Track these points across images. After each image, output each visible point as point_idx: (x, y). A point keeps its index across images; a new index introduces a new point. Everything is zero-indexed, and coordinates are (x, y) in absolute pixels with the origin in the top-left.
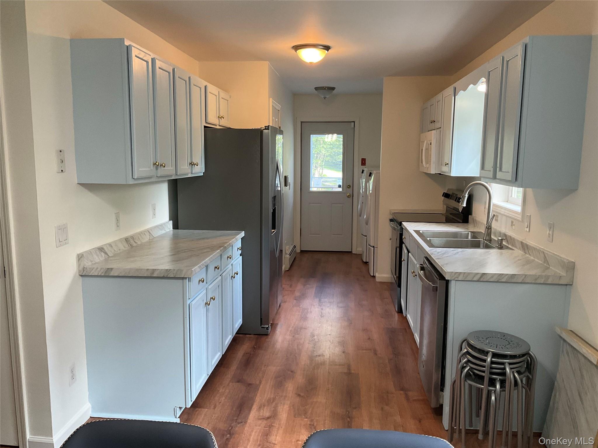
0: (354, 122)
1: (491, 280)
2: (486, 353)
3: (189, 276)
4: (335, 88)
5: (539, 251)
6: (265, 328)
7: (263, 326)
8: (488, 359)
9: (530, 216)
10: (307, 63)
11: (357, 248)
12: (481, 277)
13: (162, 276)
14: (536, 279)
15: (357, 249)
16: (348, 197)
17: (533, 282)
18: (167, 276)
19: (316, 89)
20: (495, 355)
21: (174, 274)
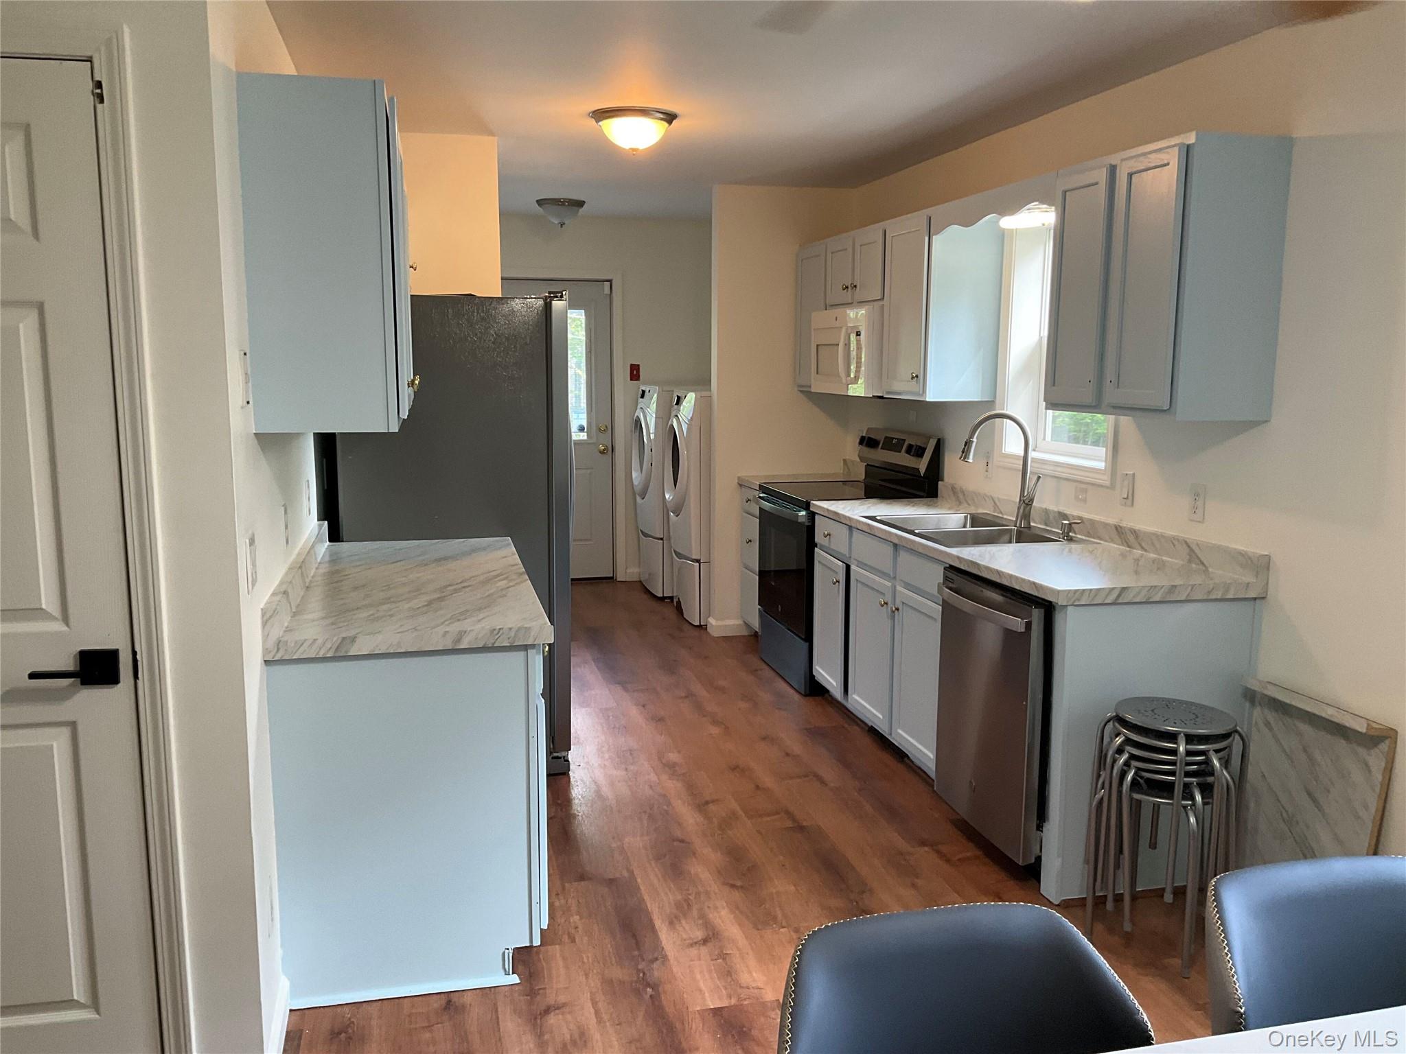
0: (610, 281)
1: (1137, 600)
2: (1172, 737)
3: (544, 641)
4: (584, 202)
5: (1173, 540)
6: (560, 758)
7: (555, 754)
8: (1179, 747)
9: (1134, 474)
10: (624, 149)
11: (626, 568)
12: (1119, 596)
13: (481, 646)
14: (1209, 592)
15: (628, 571)
16: (602, 452)
17: (1205, 598)
18: (493, 644)
19: (540, 202)
20: (1190, 739)
21: (509, 638)
